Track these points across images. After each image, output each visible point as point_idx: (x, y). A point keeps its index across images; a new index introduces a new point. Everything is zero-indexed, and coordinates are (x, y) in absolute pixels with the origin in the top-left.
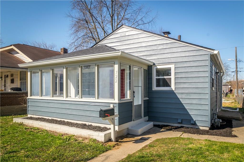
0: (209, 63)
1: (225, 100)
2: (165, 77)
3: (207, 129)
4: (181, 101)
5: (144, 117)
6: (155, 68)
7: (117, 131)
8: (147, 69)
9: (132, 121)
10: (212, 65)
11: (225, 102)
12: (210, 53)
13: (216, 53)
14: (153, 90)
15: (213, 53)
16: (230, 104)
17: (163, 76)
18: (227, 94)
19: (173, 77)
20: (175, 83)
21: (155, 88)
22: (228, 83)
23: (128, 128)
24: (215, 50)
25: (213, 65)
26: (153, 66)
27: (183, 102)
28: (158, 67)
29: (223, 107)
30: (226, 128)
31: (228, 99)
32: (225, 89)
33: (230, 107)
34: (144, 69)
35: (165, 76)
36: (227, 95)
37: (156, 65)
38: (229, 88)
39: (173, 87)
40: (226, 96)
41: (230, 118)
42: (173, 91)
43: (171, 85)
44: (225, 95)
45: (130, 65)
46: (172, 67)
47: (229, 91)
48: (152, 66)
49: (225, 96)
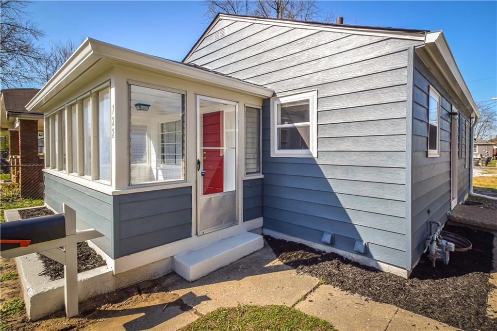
0: (408, 76)
1: (485, 172)
2: (296, 124)
3: (404, 274)
4: (332, 187)
5: (244, 221)
6: (276, 103)
7: (113, 275)
8: (260, 108)
9: (191, 236)
10: (429, 87)
11: (484, 175)
12: (414, 45)
13: (434, 41)
14: (271, 156)
15: (422, 43)
16: (494, 180)
17: (293, 123)
18: (488, 160)
19: (313, 123)
20: (318, 138)
21: (276, 152)
22: (492, 141)
23: (172, 257)
24: (428, 31)
25: (431, 86)
26: (271, 100)
27: (335, 187)
28: (283, 100)
29: (475, 190)
30: (468, 273)
31: (491, 171)
32: (486, 152)
33: (493, 187)
34: (246, 105)
35: (296, 122)
36: (489, 163)
37: (278, 96)
38: (493, 149)
39: (313, 149)
40: (487, 164)
41: (488, 227)
42: (314, 158)
43: (309, 145)
44: (484, 162)
45: (185, 93)
46: (312, 96)
47: (494, 155)
48: (269, 98)
49: (484, 164)
